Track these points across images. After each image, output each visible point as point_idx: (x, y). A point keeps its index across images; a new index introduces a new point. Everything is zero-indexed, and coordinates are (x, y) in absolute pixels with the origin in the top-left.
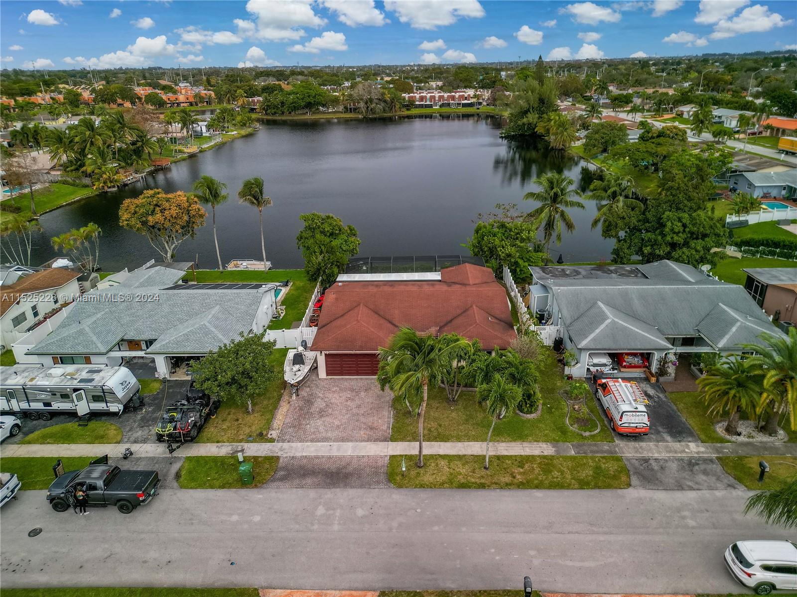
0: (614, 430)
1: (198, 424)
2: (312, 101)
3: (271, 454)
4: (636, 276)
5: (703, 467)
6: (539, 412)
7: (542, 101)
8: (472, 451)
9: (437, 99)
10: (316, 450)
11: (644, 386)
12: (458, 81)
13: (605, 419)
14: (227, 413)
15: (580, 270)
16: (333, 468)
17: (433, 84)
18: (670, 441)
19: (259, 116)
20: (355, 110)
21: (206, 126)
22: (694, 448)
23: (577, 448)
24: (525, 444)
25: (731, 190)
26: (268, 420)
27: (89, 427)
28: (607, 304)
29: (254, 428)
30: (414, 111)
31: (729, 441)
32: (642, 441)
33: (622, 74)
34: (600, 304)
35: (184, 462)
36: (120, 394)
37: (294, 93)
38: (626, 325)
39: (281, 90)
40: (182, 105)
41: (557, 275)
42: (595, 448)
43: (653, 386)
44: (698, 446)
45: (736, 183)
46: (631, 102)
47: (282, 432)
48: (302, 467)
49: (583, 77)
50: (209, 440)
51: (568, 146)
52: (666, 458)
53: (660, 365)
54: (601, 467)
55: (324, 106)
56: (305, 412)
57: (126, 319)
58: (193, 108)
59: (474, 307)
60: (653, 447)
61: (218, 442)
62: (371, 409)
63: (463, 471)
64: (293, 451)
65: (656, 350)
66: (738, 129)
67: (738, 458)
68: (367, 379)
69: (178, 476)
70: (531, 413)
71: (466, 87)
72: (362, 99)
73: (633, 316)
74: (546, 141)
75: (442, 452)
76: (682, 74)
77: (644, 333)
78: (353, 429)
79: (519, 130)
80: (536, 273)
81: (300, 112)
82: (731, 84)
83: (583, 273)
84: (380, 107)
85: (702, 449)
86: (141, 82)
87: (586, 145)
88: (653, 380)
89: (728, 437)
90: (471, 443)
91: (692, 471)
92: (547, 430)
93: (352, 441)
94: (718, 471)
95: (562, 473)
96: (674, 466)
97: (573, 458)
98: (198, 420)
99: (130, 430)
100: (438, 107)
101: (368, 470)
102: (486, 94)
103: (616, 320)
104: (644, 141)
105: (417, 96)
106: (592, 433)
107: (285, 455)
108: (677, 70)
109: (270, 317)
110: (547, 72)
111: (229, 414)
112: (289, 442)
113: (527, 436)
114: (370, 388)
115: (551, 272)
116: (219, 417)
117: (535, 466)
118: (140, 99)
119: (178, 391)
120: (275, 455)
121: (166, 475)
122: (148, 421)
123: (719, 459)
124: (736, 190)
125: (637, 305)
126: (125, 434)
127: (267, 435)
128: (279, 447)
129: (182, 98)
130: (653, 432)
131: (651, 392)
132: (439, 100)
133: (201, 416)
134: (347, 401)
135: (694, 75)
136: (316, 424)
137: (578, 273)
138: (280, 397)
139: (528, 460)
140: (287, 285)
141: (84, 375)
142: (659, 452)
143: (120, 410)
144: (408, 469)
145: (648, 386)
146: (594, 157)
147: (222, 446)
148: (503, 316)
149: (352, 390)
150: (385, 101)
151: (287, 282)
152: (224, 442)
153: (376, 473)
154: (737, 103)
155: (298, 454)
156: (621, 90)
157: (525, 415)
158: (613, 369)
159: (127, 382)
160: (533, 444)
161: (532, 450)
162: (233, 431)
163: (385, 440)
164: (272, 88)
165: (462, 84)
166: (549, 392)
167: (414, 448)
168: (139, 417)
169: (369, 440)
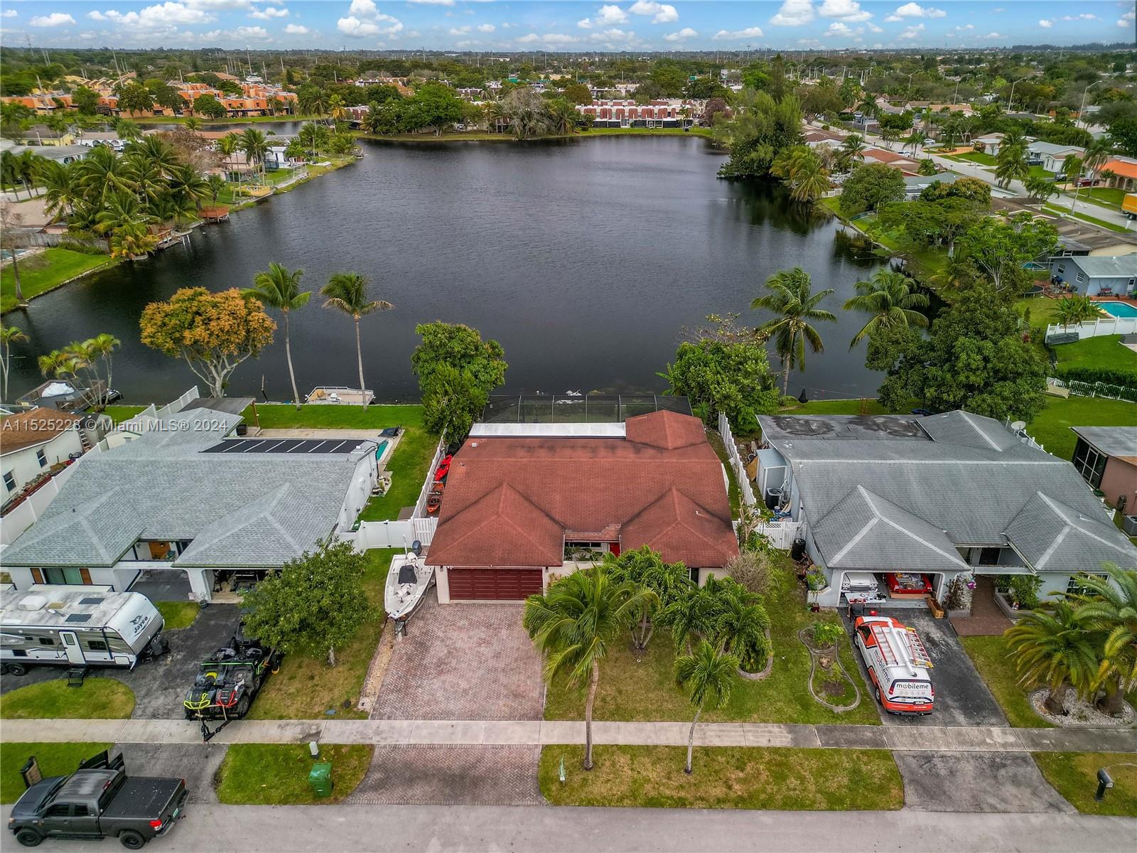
0: (880, 702)
1: (250, 691)
2: (442, 115)
3: (361, 741)
4: (915, 435)
5: (1012, 770)
6: (769, 670)
7: (780, 126)
8: (667, 739)
9: (627, 114)
10: (430, 734)
11: (925, 624)
12: (659, 87)
13: (867, 683)
14: (296, 665)
15: (833, 423)
16: (456, 766)
17: (622, 88)
18: (963, 723)
19: (364, 134)
20: (507, 129)
21: (284, 152)
22: (1000, 737)
23: (825, 734)
24: (748, 727)
25: (1053, 282)
26: (359, 677)
27: (84, 688)
28: (873, 490)
29: (336, 692)
30: (593, 132)
31: (1050, 725)
32: (923, 724)
33: (897, 79)
34: (861, 489)
35: (227, 754)
36: (131, 638)
37: (415, 102)
38: (900, 528)
39: (397, 95)
40: (249, 113)
41: (798, 430)
42: (852, 736)
43: (938, 625)
44: (1004, 733)
45: (1062, 272)
46: (910, 126)
47: (380, 701)
48: (407, 765)
49: (840, 81)
50: (268, 715)
51: (816, 197)
52: (958, 755)
53: (950, 592)
54: (860, 771)
55: (459, 121)
56: (414, 666)
57: (146, 504)
58: (265, 119)
59: (675, 492)
60: (939, 734)
61: (281, 718)
62: (516, 660)
63: (652, 775)
64: (396, 736)
65: (944, 571)
66: (1063, 175)
67: (1065, 756)
68: (511, 605)
69: (217, 779)
70: (757, 671)
71: (669, 96)
72: (515, 113)
73: (910, 511)
74: (786, 187)
75: (621, 741)
76: (984, 80)
77: (926, 543)
78: (489, 697)
79: (746, 169)
80: (767, 426)
81: (425, 130)
82: (1054, 98)
83: (837, 428)
84: (543, 125)
85: (1011, 739)
86: (190, 75)
87: (843, 200)
88: (939, 614)
89: (1049, 717)
90: (666, 724)
91: (995, 777)
92: (779, 701)
93: (484, 718)
94: (1034, 777)
95: (802, 779)
96: (968, 768)
97: (818, 753)
98: (250, 684)
99: (147, 695)
100: (628, 127)
101: (508, 771)
102: (699, 107)
103: (886, 520)
104: (928, 200)
105: (598, 109)
106: (848, 708)
107: (383, 743)
108: (975, 74)
109: (368, 493)
110: (788, 72)
111: (300, 667)
112: (389, 718)
113: (750, 712)
114: (515, 623)
115: (788, 426)
116: (285, 673)
117: (761, 767)
118: (186, 103)
119: (224, 623)
120: (368, 742)
121: (197, 779)
122: (175, 678)
123: (1036, 756)
124: (1061, 281)
125: (917, 491)
126: (139, 702)
127: (356, 705)
128: (374, 728)
129: (249, 104)
130: (939, 707)
131: (936, 635)
132: (630, 116)
133: (254, 676)
134: (480, 645)
135: (1001, 83)
136: (433, 688)
137: (829, 428)
138: (379, 634)
139: (750, 756)
140: (396, 434)
141: (76, 607)
142: (948, 744)
143: (131, 663)
144: (569, 773)
145: (932, 623)
146: (855, 217)
147: (287, 725)
148: (716, 507)
149: (489, 626)
150: (550, 117)
151: (397, 430)
152: (290, 718)
153: (521, 778)
154: (1063, 133)
155: (403, 742)
156: (895, 105)
157: (748, 675)
158: (880, 597)
159: (143, 618)
160: (759, 727)
161: (757, 737)
162: (304, 699)
163: (536, 718)
164: (383, 93)
165: (664, 91)
166: (783, 631)
167: (579, 733)
168: (161, 670)
169: (510, 717)
